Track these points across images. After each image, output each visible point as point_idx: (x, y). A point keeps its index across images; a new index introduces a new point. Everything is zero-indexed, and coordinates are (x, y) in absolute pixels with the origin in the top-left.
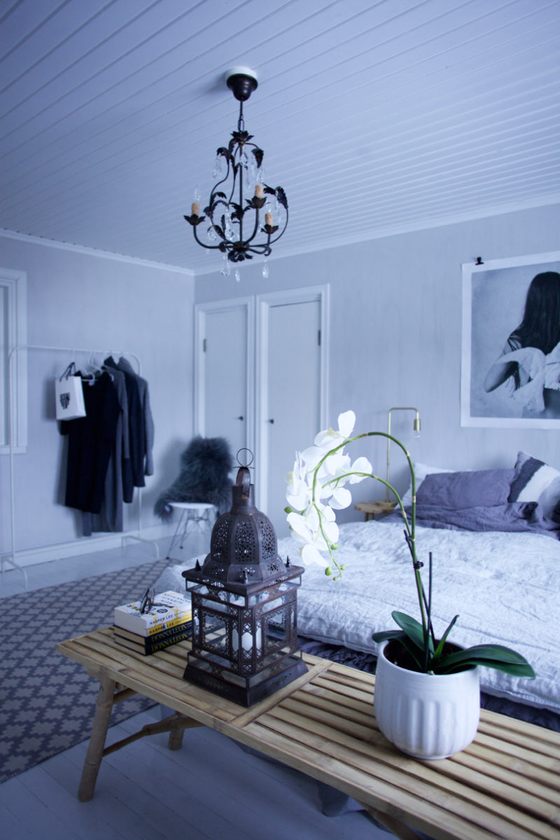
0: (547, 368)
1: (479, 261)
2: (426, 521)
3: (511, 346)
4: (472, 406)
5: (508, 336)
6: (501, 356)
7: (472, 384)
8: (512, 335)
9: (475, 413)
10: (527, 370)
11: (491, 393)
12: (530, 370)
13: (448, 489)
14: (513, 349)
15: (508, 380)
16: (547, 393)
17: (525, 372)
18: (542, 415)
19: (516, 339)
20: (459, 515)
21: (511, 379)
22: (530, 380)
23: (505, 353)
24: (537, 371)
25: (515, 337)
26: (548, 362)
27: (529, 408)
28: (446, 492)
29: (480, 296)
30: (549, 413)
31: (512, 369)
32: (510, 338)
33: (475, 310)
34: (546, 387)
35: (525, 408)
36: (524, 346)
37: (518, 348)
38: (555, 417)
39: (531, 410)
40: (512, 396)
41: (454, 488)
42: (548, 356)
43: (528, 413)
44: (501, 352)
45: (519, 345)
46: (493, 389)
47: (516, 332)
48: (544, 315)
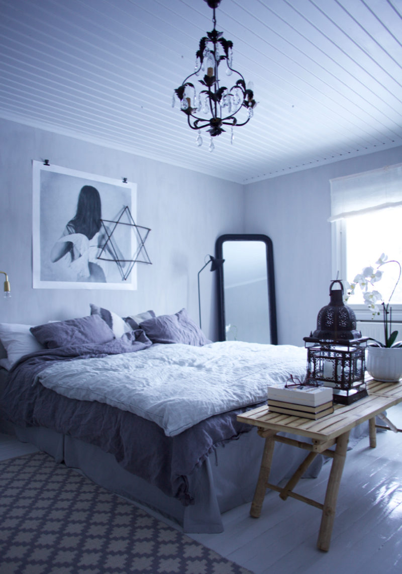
0: (90, 248)
1: (46, 163)
2: (83, 356)
3: (69, 231)
4: (42, 273)
5: (66, 223)
6: (61, 237)
7: (42, 256)
8: (69, 223)
9: (44, 278)
10: (78, 249)
11: (55, 263)
12: (80, 249)
13: (80, 332)
14: (70, 233)
15: (66, 255)
16: (90, 265)
17: (77, 250)
18: (89, 280)
19: (72, 226)
20: (109, 346)
21: (69, 254)
22: (80, 256)
23: (64, 235)
24: (85, 250)
25: (71, 224)
26: (91, 245)
27: (81, 275)
28: (80, 334)
29: (46, 189)
30: (92, 279)
31: (69, 247)
32: (68, 225)
33: (42, 199)
34: (90, 261)
35: (78, 275)
36: (77, 232)
37: (73, 233)
38: (96, 281)
39: (82, 276)
40: (70, 266)
41: (84, 329)
42: (91, 240)
43: (80, 279)
44: (62, 233)
45: (74, 231)
46: (56, 260)
47: (72, 222)
48: (88, 213)
